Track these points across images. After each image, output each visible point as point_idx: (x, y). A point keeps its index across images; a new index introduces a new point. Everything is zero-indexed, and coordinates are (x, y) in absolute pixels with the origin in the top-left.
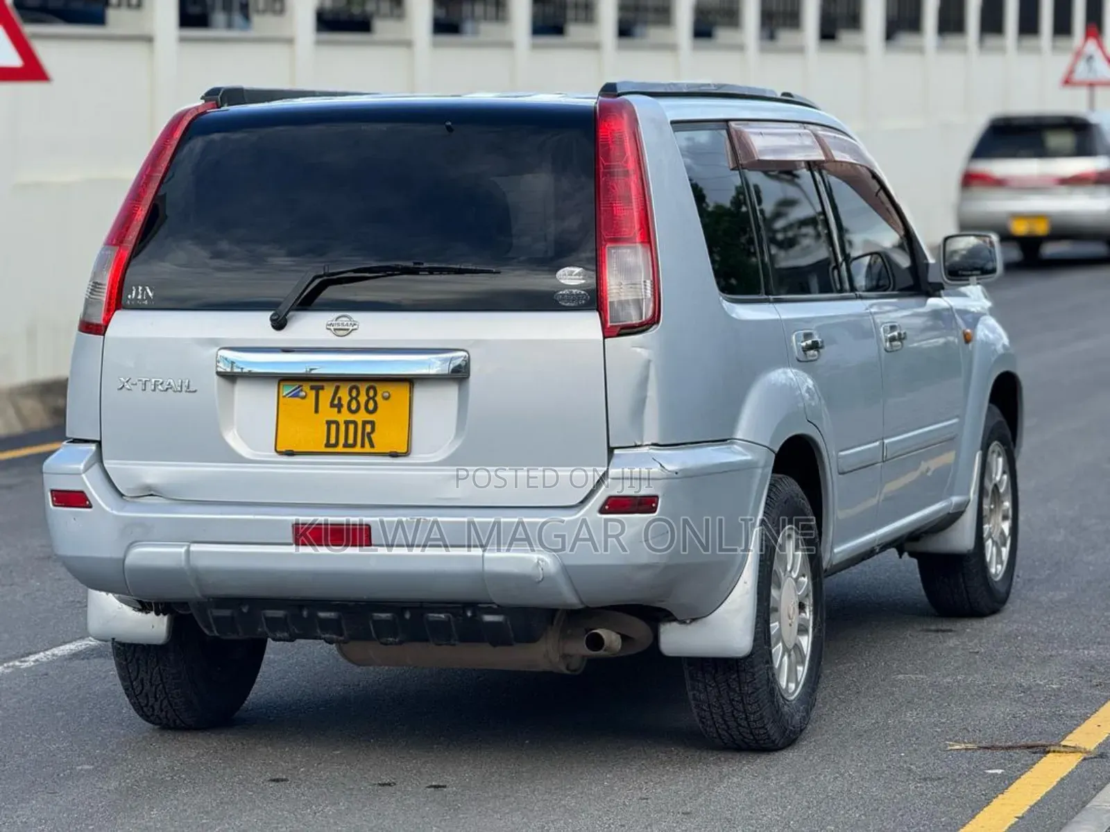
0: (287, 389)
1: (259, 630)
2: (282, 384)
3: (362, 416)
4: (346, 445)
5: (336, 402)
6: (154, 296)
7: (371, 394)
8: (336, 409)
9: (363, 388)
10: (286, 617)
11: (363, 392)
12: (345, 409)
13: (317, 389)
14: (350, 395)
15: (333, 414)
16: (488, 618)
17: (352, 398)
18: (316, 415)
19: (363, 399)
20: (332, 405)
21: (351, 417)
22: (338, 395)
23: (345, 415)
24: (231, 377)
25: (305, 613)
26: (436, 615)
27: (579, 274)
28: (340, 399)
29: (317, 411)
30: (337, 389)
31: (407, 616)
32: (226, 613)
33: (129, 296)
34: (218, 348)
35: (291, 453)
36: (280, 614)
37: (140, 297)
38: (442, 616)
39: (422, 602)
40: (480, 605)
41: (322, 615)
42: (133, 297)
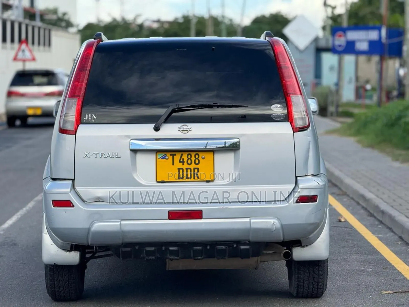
0: (160, 156)
1: (142, 256)
2: (158, 153)
3: (193, 166)
5: (182, 160)
6: (96, 118)
7: (197, 157)
8: (182, 163)
9: (193, 154)
10: (155, 249)
11: (193, 156)
12: (185, 163)
13: (173, 155)
14: (188, 157)
15: (180, 166)
16: (242, 247)
17: (188, 159)
18: (173, 166)
19: (193, 159)
20: (180, 162)
21: (188, 167)
22: (182, 158)
23: (186, 166)
24: (135, 151)
25: (164, 248)
26: (221, 247)
27: (280, 107)
28: (183, 159)
29: (173, 164)
30: (182, 155)
31: (208, 247)
32: (129, 249)
33: (85, 119)
34: (130, 139)
35: (163, 182)
36: (153, 249)
37: (90, 119)
38: (224, 247)
39: (216, 242)
40: (241, 242)
41: (171, 248)
42: (87, 119)
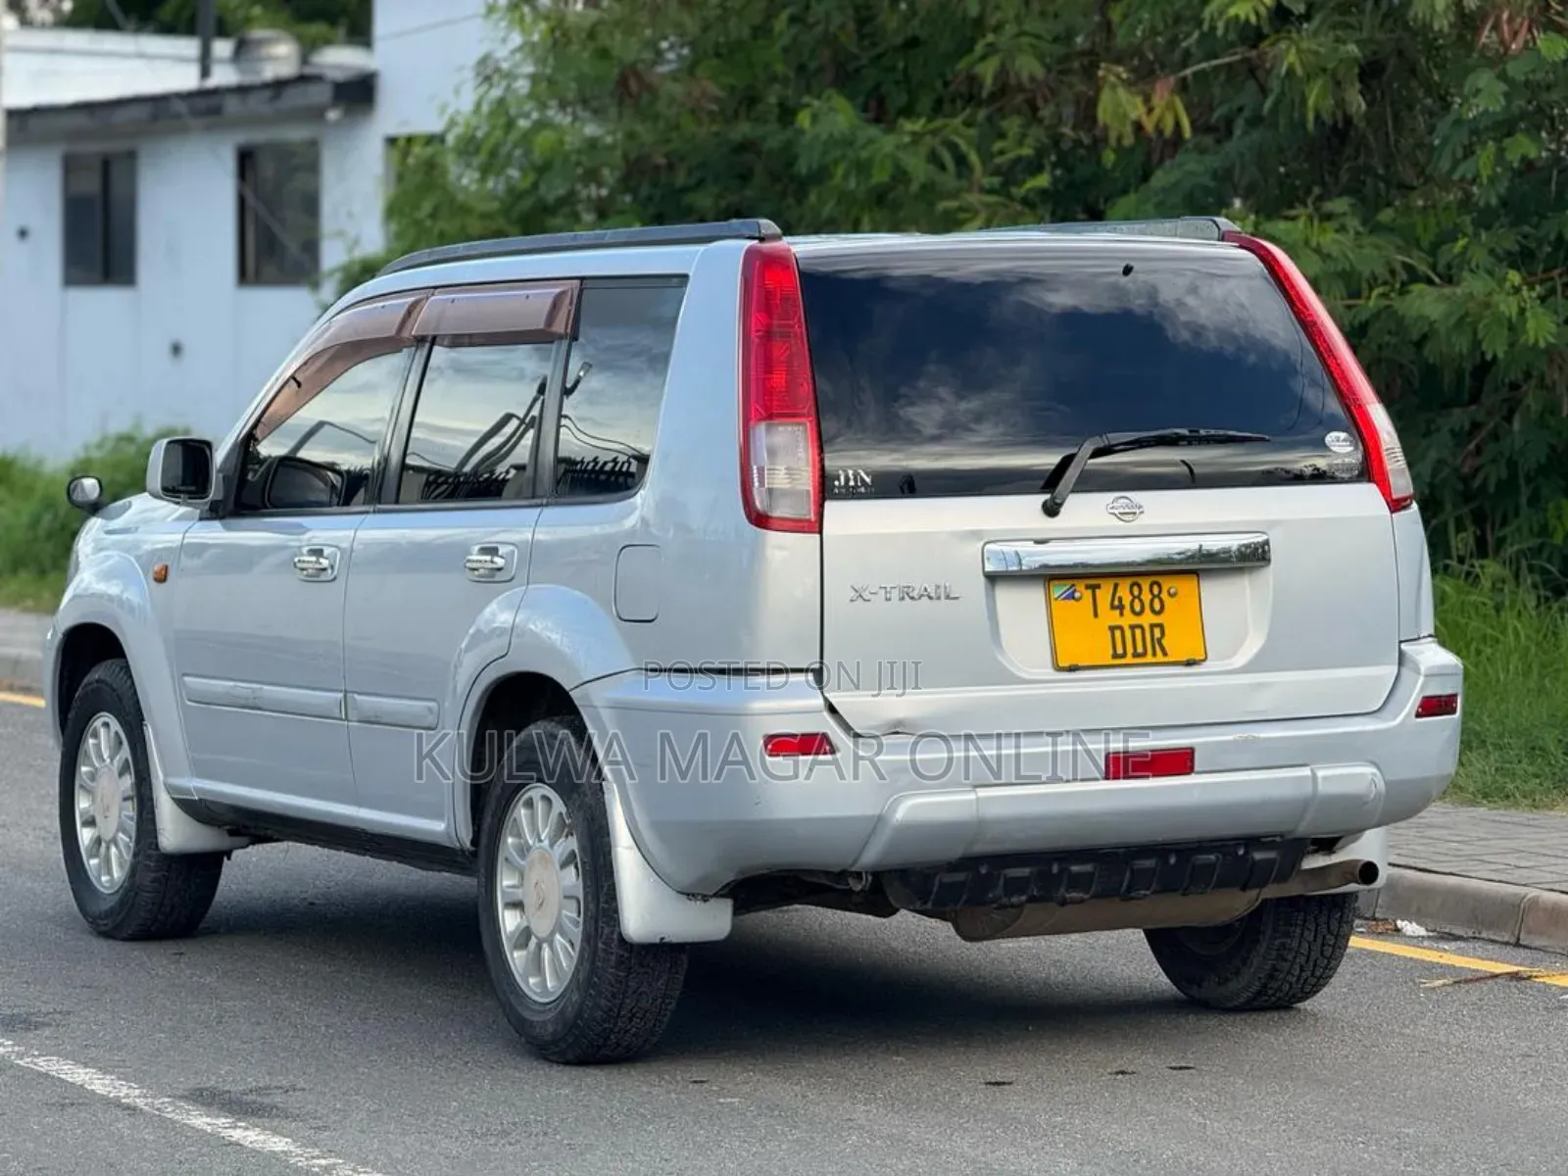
0: (1058, 590)
1: (991, 895)
2: (1052, 583)
3: (1147, 619)
4: (1136, 655)
5: (1116, 603)
6: (872, 481)
7: (1156, 590)
8: (1117, 612)
9: (1145, 584)
10: (1031, 873)
11: (1146, 587)
12: (1127, 611)
13: (1094, 588)
14: (1131, 592)
15: (1114, 618)
16: (1258, 856)
17: (1134, 597)
18: (1096, 620)
19: (1146, 597)
20: (1113, 607)
21: (1136, 620)
22: (1118, 595)
23: (1129, 619)
24: (993, 578)
25: (1055, 869)
26: (1205, 857)
27: (1345, 440)
28: (1120, 599)
29: (1096, 615)
30: (1116, 586)
31: (1172, 861)
32: (960, 877)
33: (836, 483)
34: (982, 543)
35: (1073, 669)
36: (1025, 871)
37: (852, 483)
38: (1212, 857)
39: (1200, 842)
40: (1263, 840)
41: (1075, 868)
42: (843, 483)
